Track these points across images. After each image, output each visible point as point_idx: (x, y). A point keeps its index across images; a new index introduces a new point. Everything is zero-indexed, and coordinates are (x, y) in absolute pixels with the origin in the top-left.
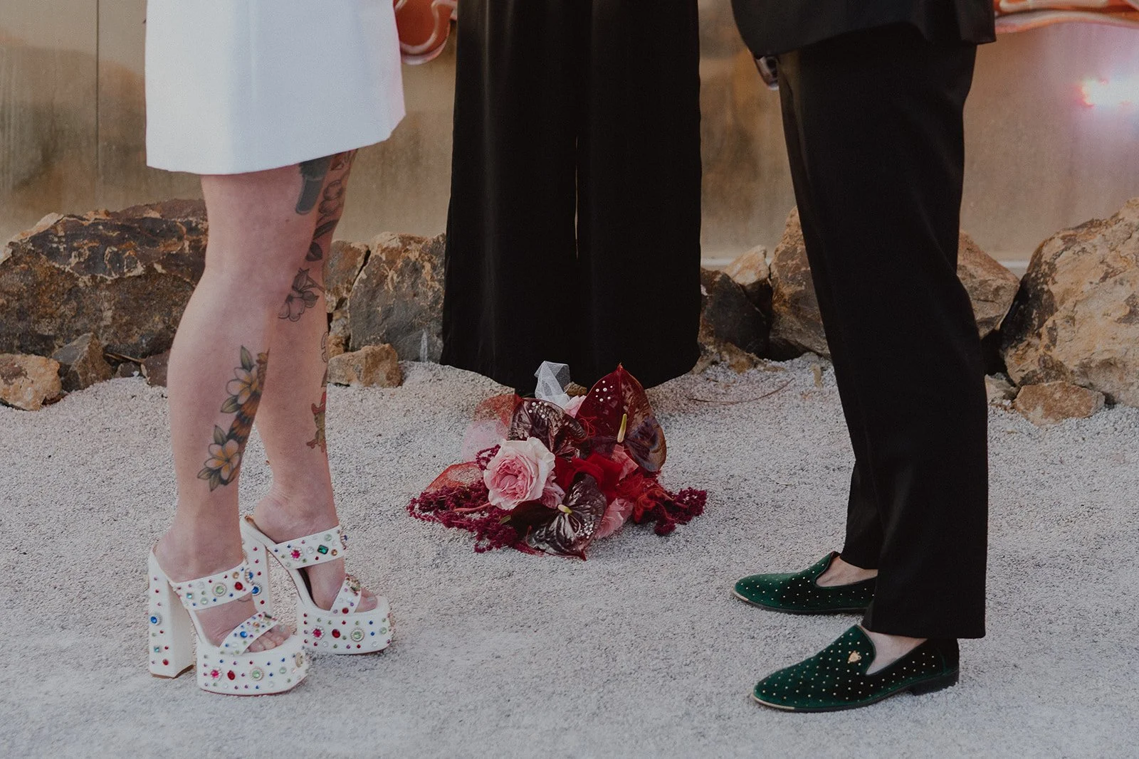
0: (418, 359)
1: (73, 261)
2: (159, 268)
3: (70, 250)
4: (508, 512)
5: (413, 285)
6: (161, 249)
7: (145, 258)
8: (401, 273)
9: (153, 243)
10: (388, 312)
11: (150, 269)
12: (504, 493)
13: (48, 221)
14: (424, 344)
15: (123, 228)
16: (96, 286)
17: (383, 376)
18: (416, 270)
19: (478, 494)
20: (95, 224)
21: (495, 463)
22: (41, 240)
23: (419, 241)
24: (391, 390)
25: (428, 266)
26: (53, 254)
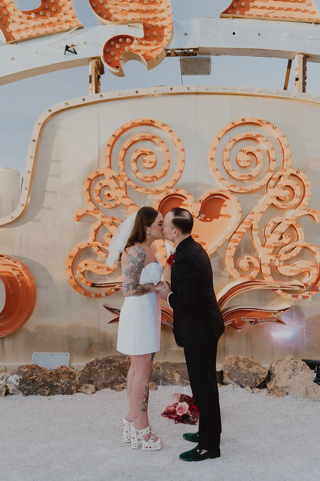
0: (160, 385)
1: (97, 367)
2: (112, 368)
3: (97, 365)
4: (181, 416)
5: (158, 371)
6: (113, 364)
7: (110, 367)
8: (156, 369)
9: (111, 364)
10: (154, 376)
11: (111, 368)
12: (180, 412)
13: (92, 360)
14: (161, 382)
15: (106, 361)
16: (101, 371)
17: (154, 388)
18: (159, 368)
19: (174, 412)
20: (101, 360)
21: (178, 407)
22: (92, 363)
23: (159, 363)
24: (155, 391)
25: (161, 368)
26: (94, 366)
